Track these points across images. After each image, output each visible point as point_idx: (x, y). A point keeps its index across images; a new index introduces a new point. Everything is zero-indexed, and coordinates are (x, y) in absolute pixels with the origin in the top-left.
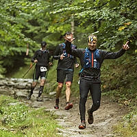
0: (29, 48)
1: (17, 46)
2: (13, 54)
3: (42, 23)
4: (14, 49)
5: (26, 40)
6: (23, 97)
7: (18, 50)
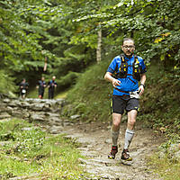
0: (47, 62)
1: (33, 60)
2: (28, 69)
3: (63, 32)
4: (29, 63)
5: (44, 52)
6: (40, 120)
7: (35, 64)
